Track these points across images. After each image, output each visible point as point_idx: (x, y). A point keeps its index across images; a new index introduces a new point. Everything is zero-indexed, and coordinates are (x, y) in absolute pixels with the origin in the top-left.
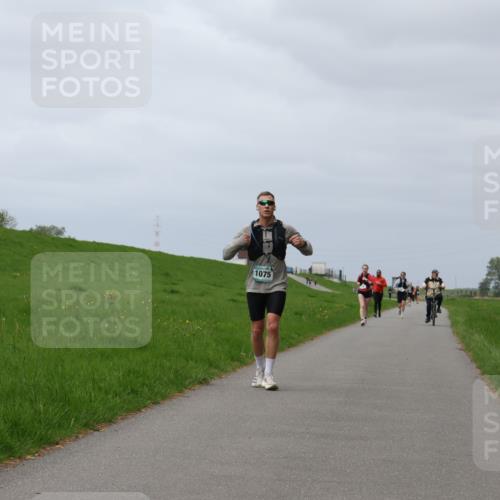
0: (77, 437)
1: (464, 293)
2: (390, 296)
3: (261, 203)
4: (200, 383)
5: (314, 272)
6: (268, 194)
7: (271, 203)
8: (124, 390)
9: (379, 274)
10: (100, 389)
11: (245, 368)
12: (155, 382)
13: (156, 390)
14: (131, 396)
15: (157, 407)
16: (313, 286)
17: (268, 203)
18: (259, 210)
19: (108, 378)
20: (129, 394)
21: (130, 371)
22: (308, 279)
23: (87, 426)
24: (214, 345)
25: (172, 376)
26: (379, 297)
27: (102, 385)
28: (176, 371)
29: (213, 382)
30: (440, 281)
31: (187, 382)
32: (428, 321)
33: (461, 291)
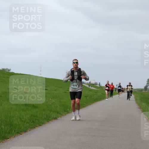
0: (15, 136)
1: (139, 90)
2: (115, 91)
3: (74, 63)
4: (55, 119)
5: (91, 83)
6: (76, 60)
7: (77, 63)
8: (30, 121)
9: (112, 84)
10: (22, 121)
11: (69, 114)
12: (40, 119)
13: (40, 121)
14: (32, 123)
15: (41, 127)
16: (91, 87)
17: (76, 63)
18: (73, 65)
19: (25, 118)
20: (31, 122)
21: (32, 115)
22: (89, 86)
23: (18, 133)
24: (59, 107)
25: (45, 117)
26: (112, 91)
27: (23, 120)
28: (47, 115)
29: (59, 119)
30: (132, 86)
31: (50, 119)
32: (128, 99)
33: (138, 89)
